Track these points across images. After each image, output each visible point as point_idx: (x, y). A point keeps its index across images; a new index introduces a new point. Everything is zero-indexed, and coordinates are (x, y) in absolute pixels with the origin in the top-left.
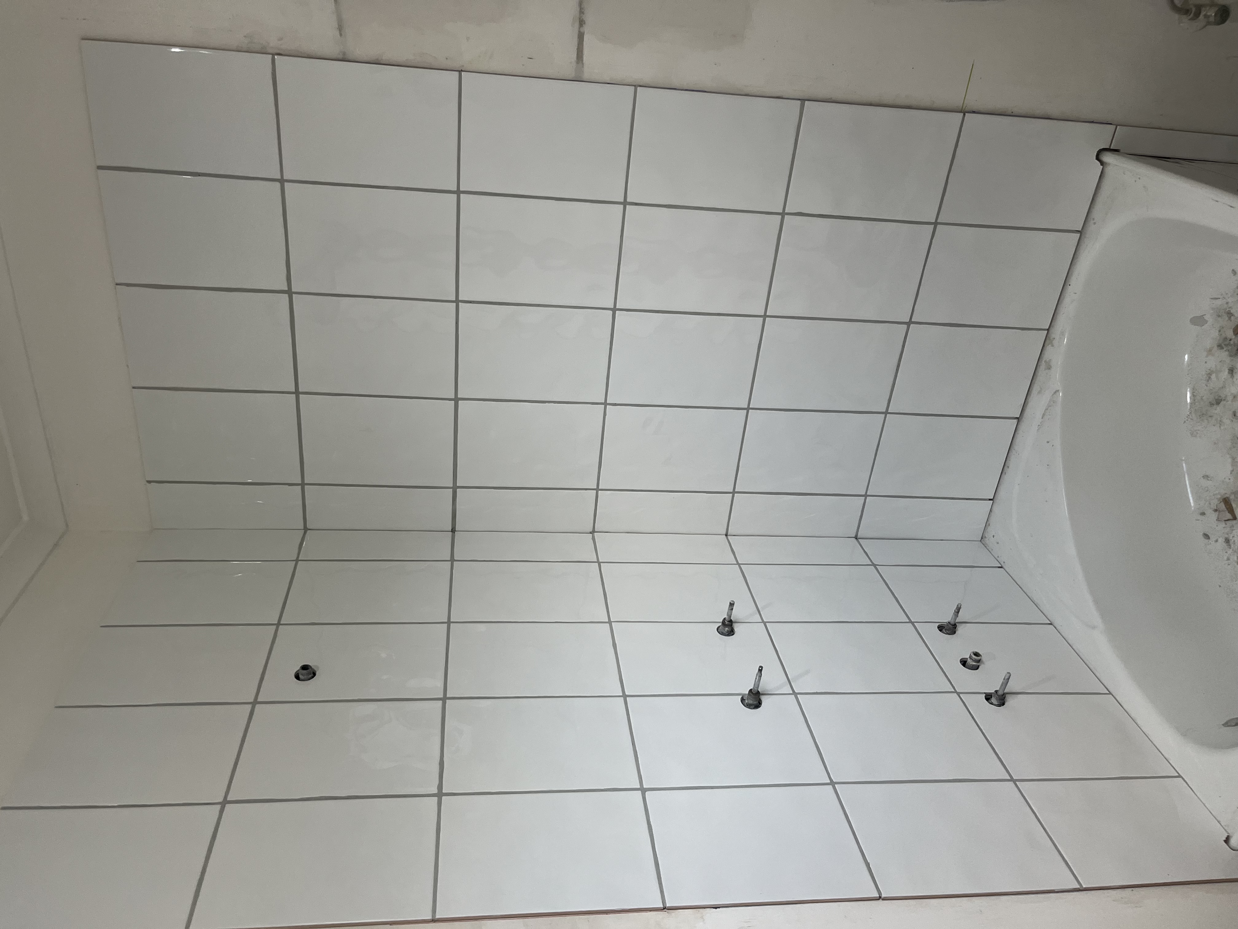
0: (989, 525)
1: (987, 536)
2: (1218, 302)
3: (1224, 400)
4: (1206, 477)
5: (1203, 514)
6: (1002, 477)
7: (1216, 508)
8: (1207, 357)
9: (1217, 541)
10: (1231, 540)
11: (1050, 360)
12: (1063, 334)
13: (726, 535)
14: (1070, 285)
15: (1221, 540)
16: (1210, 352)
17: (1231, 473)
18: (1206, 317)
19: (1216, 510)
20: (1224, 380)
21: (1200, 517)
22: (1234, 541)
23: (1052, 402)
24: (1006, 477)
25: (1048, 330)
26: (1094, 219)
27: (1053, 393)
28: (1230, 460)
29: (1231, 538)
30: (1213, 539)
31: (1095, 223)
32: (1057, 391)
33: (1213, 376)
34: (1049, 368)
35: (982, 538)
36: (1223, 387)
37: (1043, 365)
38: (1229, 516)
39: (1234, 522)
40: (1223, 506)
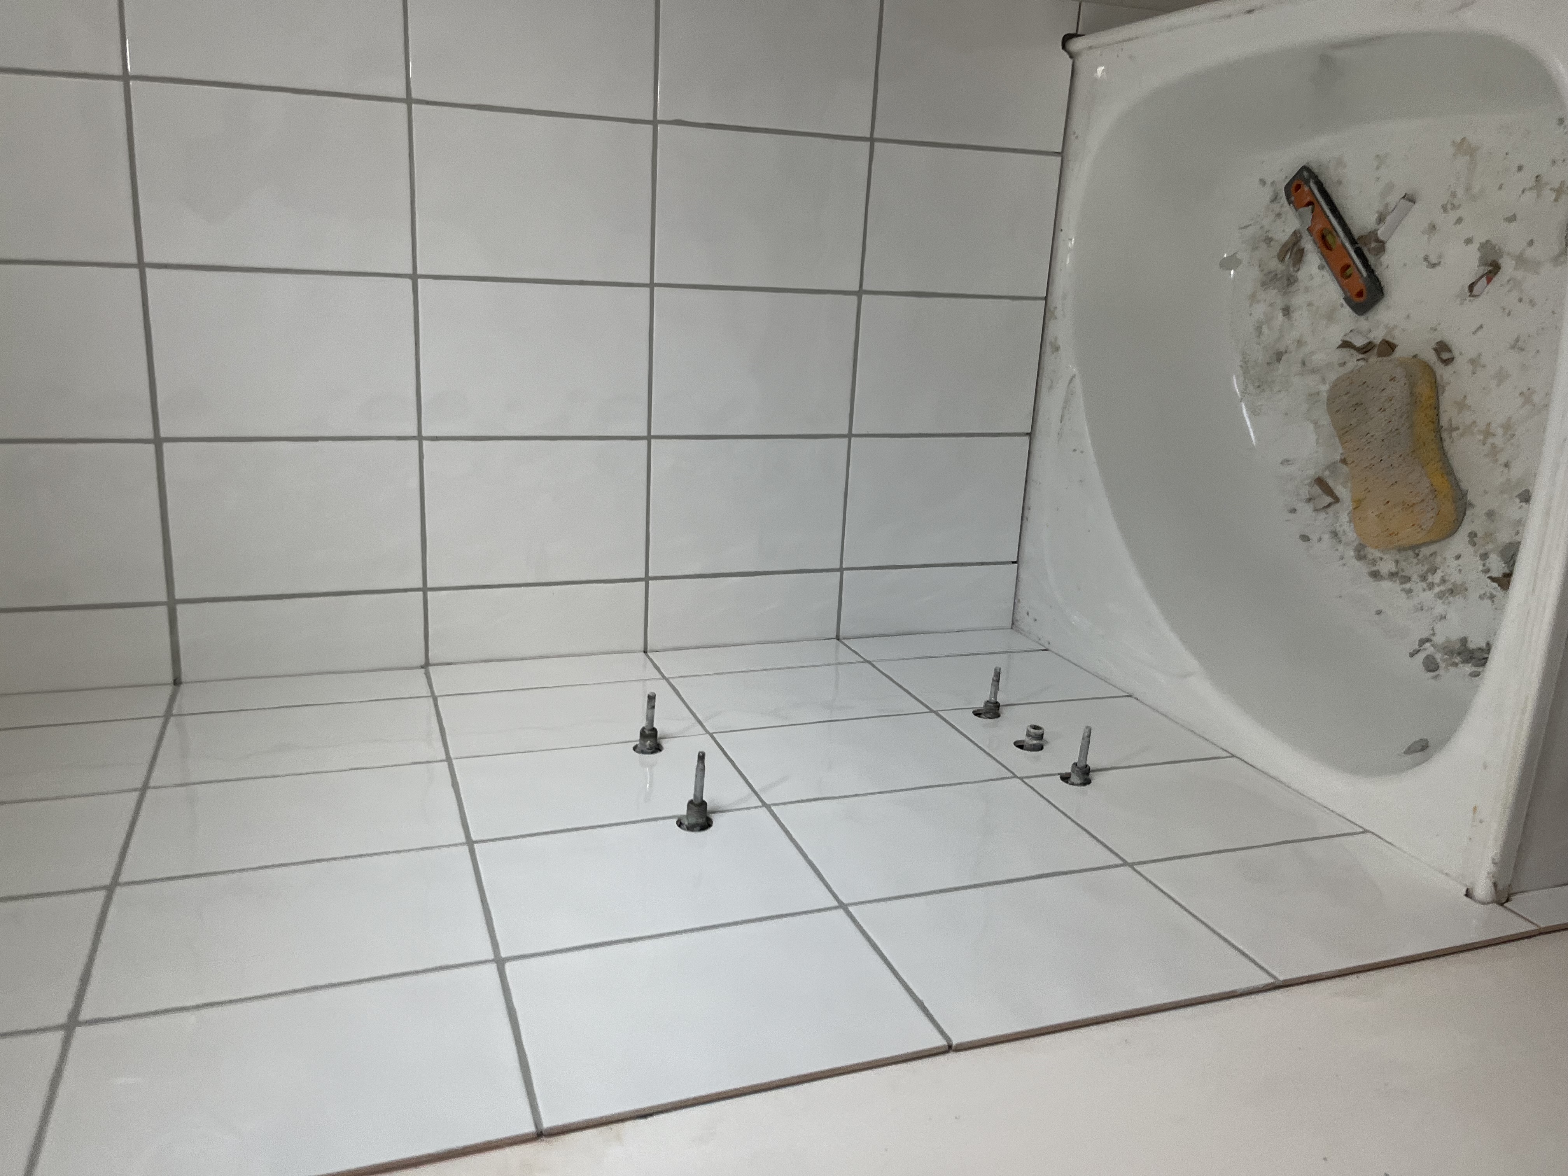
0: (1019, 601)
1: (1018, 619)
2: (1250, 231)
3: (1286, 352)
4: (1286, 462)
5: (1294, 511)
6: (1024, 526)
7: (1308, 497)
8: (1251, 305)
9: (1320, 540)
10: (1339, 531)
11: (1056, 338)
12: (1064, 297)
13: (645, 652)
14: (1061, 230)
15: (1326, 537)
16: (1253, 298)
17: (1317, 443)
18: (1238, 256)
19: (1310, 500)
20: (1279, 328)
21: (1292, 516)
22: (1344, 531)
23: (1070, 393)
24: (1028, 525)
25: (1046, 298)
26: (1074, 133)
27: (1068, 382)
28: (1311, 427)
29: (1338, 529)
30: (1314, 537)
31: (1077, 137)
32: (1074, 376)
33: (1265, 329)
34: (1057, 349)
35: (1013, 623)
36: (1281, 337)
37: (1048, 349)
38: (1328, 500)
39: (1338, 505)
40: (1317, 490)
